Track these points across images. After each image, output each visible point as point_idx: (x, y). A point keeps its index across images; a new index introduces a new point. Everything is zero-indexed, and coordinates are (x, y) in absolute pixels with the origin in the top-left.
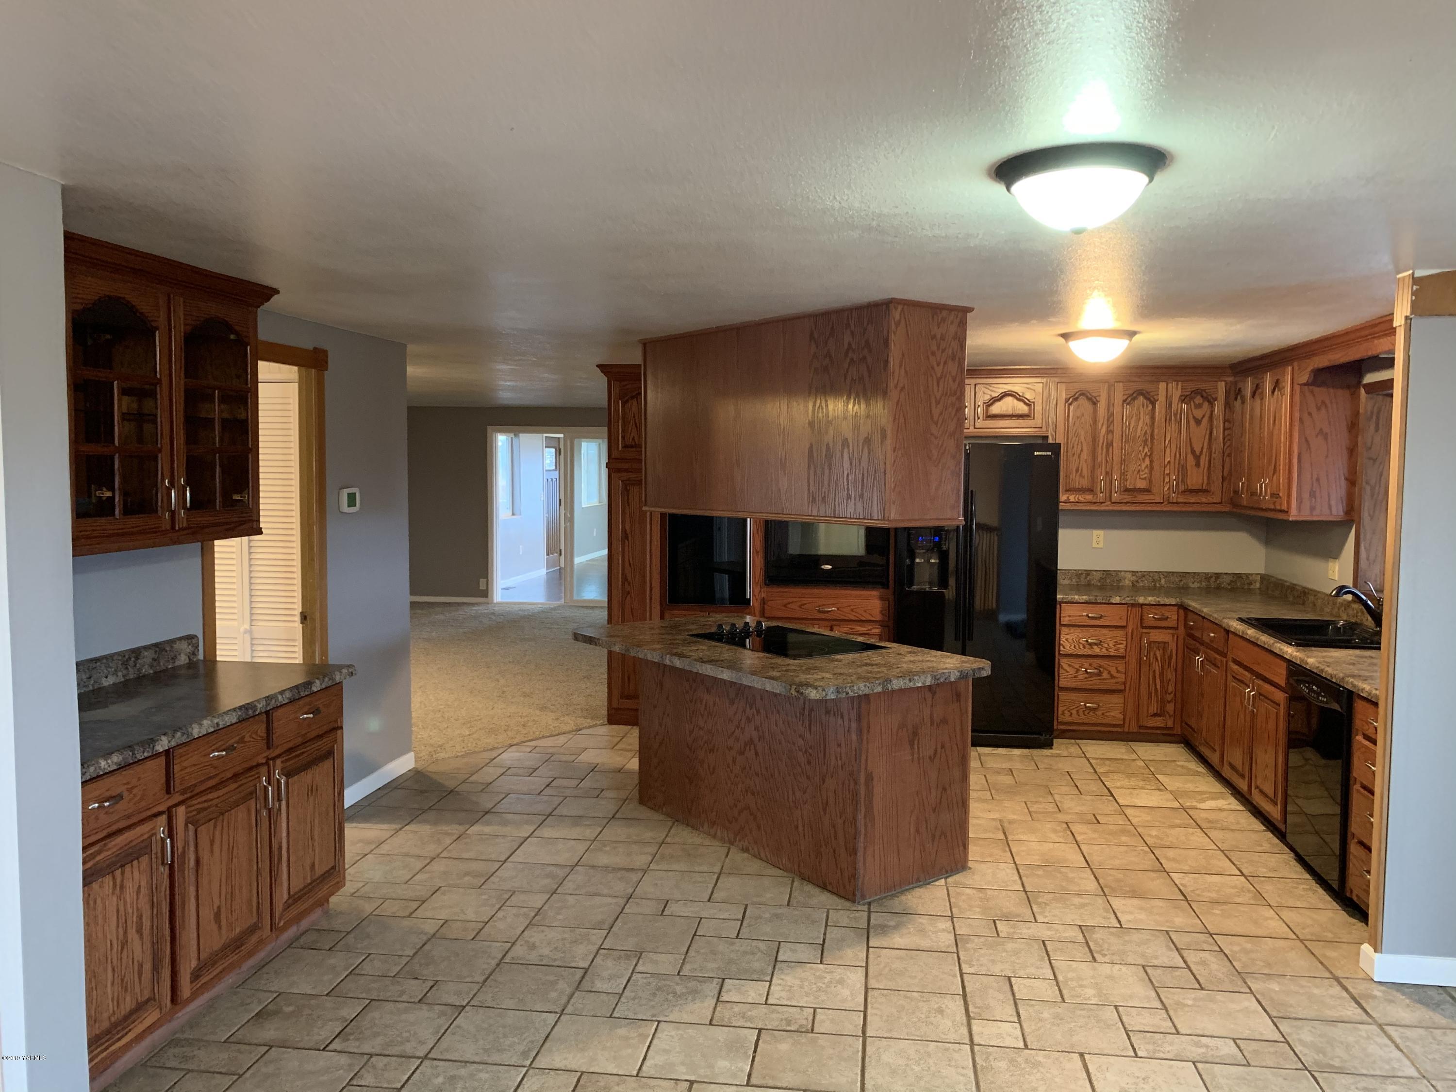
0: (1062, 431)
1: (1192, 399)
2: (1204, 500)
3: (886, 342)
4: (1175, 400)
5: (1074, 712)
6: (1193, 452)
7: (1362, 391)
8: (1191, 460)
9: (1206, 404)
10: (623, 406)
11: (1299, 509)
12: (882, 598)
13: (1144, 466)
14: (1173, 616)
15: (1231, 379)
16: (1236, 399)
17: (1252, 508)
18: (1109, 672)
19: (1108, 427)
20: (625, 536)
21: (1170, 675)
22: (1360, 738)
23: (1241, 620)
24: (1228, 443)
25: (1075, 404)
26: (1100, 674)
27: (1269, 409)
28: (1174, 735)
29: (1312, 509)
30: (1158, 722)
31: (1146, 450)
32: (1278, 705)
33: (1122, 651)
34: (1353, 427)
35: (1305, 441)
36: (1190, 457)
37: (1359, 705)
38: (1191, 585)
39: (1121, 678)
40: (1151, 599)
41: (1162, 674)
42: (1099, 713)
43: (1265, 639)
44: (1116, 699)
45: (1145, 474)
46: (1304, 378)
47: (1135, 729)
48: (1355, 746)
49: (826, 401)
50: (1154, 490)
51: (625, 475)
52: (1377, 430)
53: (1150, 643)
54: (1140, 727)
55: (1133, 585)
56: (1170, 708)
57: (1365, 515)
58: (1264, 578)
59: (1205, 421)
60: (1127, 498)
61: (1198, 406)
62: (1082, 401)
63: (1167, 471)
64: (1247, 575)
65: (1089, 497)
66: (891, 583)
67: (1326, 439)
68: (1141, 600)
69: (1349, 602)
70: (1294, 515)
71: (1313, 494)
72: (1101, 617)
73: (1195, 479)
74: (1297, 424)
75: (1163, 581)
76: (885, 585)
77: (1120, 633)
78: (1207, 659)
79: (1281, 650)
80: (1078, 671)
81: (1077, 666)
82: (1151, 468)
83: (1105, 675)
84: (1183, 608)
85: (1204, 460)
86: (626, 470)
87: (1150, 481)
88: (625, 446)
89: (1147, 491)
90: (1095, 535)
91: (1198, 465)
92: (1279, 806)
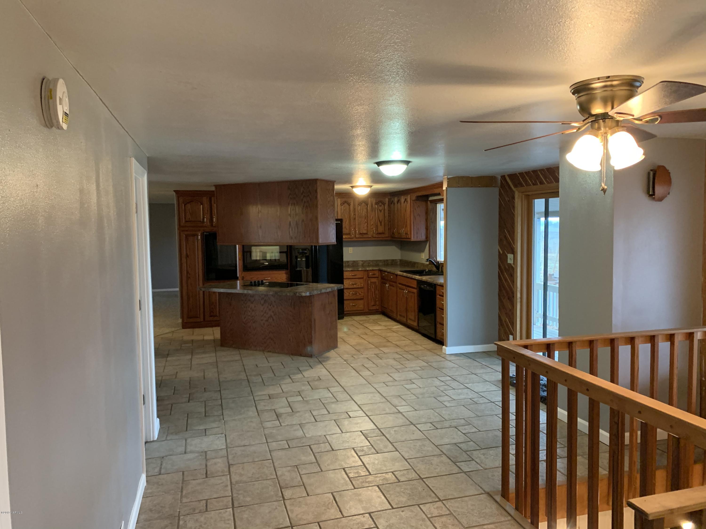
0: (340, 214)
1: (379, 204)
2: (383, 236)
3: (316, 191)
4: (374, 204)
5: (349, 307)
6: (380, 221)
7: (429, 202)
8: (379, 224)
9: (383, 205)
10: (184, 206)
11: (414, 237)
12: (286, 273)
13: (365, 226)
14: (377, 274)
15: (389, 197)
16: (392, 204)
17: (399, 238)
18: (359, 293)
19: (354, 213)
20: (187, 256)
21: (377, 292)
22: (438, 296)
23: (400, 271)
24: (389, 218)
25: (344, 205)
26: (356, 294)
27: (403, 207)
28: (378, 312)
29: (417, 237)
30: (374, 308)
31: (366, 221)
32: (415, 293)
33: (363, 286)
34: (427, 213)
35: (415, 217)
36: (379, 222)
37: (438, 287)
38: (380, 264)
39: (362, 294)
40: (371, 268)
41: (375, 292)
42: (356, 307)
43: (409, 275)
44: (361, 302)
45: (366, 228)
46: (414, 198)
47: (367, 311)
48: (437, 299)
49: (295, 208)
50: (369, 233)
51: (186, 233)
52: (433, 213)
53: (371, 282)
54: (369, 310)
55: (362, 265)
56: (378, 303)
57: (431, 238)
58: (401, 260)
59: (382, 211)
60: (361, 236)
61: (381, 206)
62: (346, 204)
63: (372, 227)
64: (396, 260)
65: (349, 236)
66: (289, 268)
67: (420, 216)
68: (368, 269)
69: (428, 265)
70: (413, 239)
71: (417, 233)
72: (356, 275)
73: (381, 229)
74: (412, 212)
75: (371, 263)
76: (287, 269)
77: (361, 280)
78: (390, 285)
79: (415, 277)
80: (350, 293)
81: (349, 292)
82: (367, 227)
83: (358, 294)
84: (381, 271)
85: (383, 223)
86: (187, 231)
87: (367, 230)
88: (186, 221)
89: (367, 234)
90: (350, 249)
91: (381, 225)
92: (416, 322)
